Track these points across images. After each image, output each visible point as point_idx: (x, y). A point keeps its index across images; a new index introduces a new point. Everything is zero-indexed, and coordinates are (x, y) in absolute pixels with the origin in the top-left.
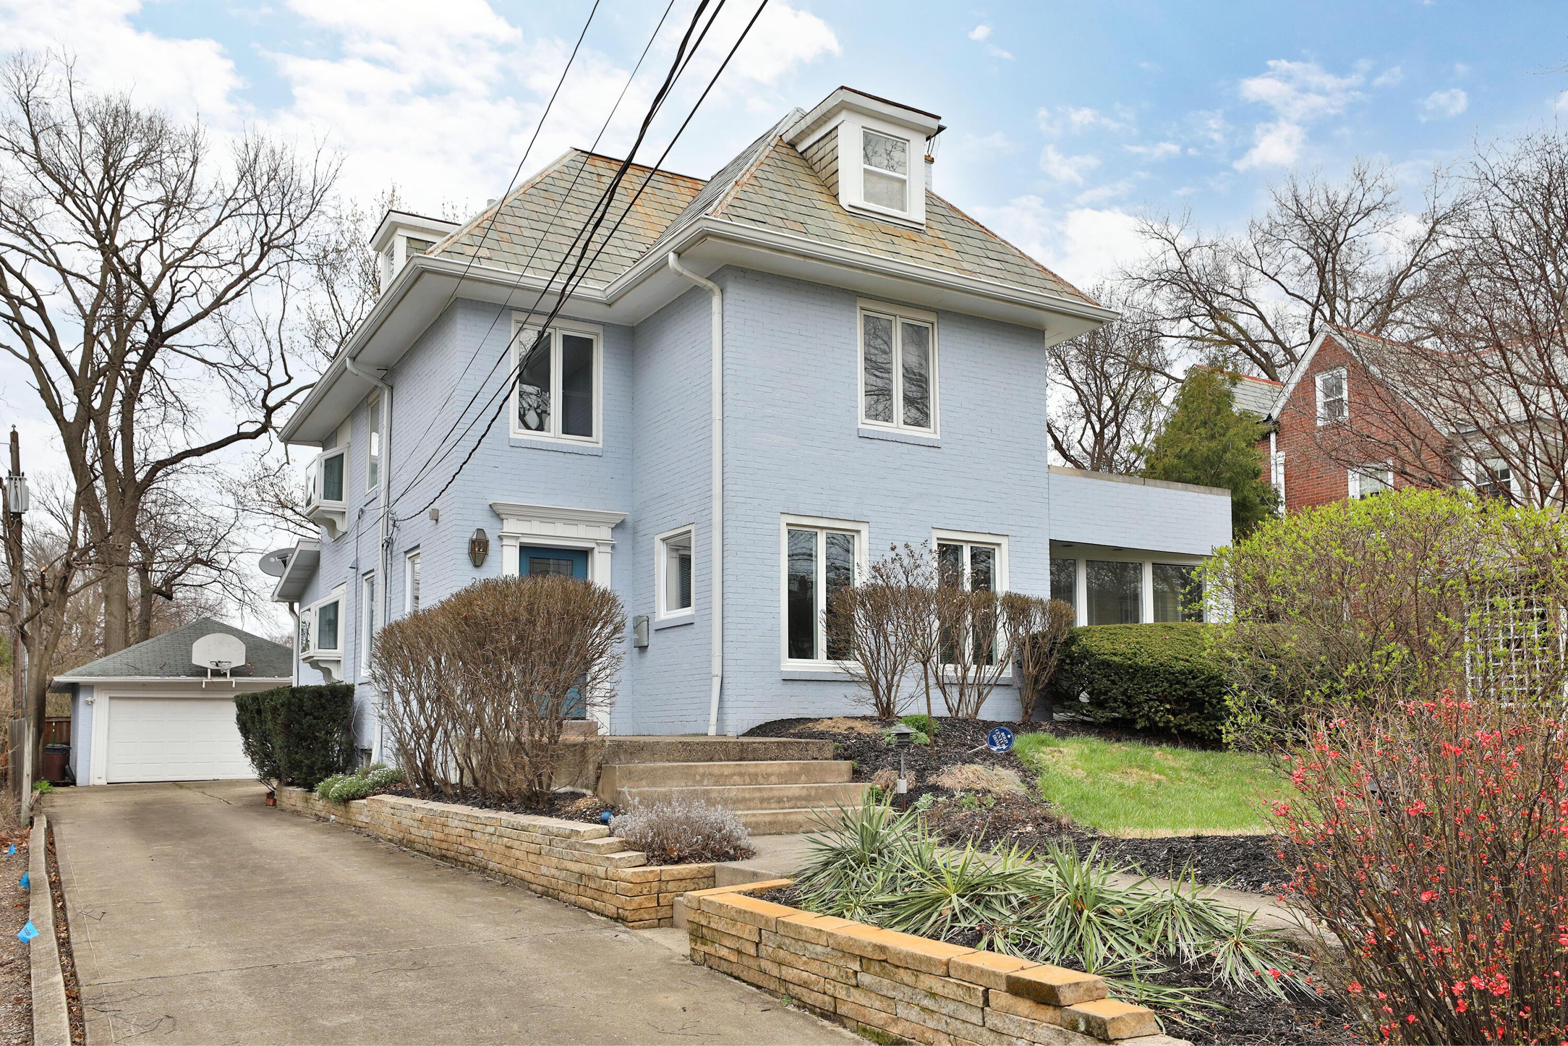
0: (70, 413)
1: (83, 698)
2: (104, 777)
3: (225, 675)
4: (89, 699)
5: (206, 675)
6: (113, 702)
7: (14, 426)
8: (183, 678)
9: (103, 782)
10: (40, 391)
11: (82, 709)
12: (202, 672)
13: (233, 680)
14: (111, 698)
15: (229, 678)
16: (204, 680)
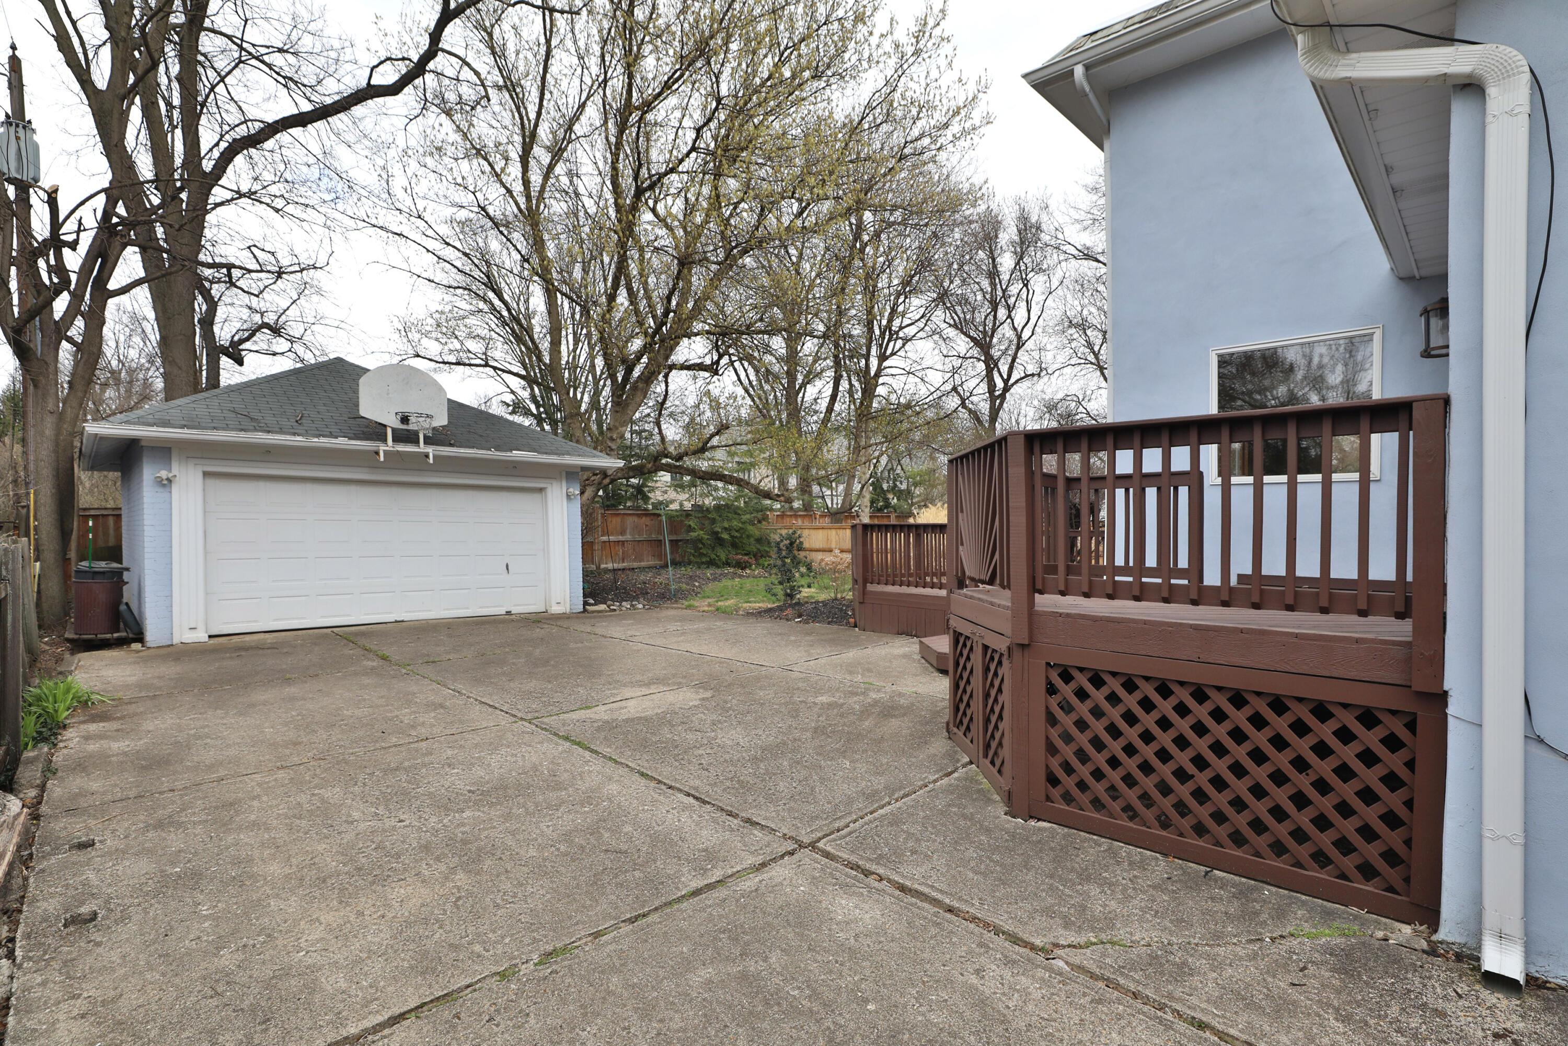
0: (101, 75)
1: (149, 473)
2: (201, 627)
3: (416, 442)
4: (164, 474)
5: (385, 440)
6: (211, 482)
7: (13, 47)
8: (342, 442)
9: (201, 636)
10: (57, 39)
11: (148, 494)
12: (376, 431)
13: (430, 450)
14: (206, 474)
15: (422, 448)
16: (382, 448)
